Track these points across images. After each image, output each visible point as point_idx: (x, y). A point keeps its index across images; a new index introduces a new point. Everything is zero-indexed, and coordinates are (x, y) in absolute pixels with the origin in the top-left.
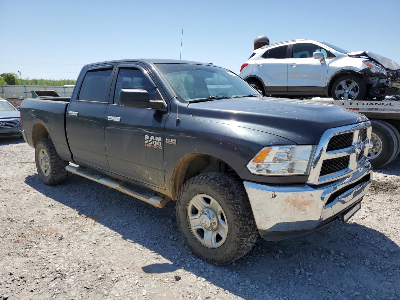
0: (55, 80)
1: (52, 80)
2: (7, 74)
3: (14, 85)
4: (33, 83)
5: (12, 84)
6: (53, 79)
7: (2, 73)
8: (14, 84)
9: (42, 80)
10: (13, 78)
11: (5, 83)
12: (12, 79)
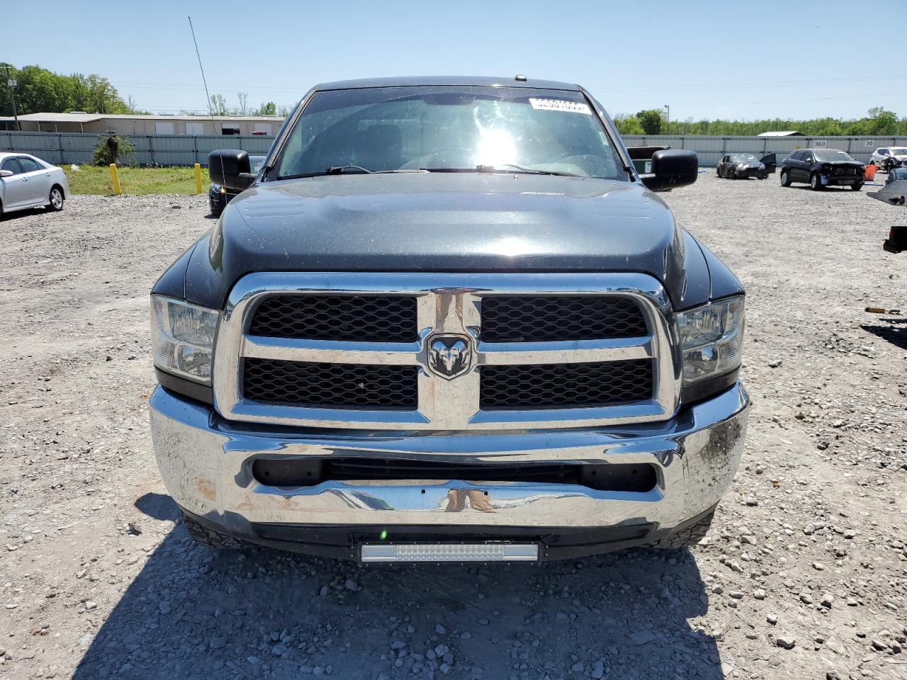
0: (746, 122)
1: (740, 121)
2: (648, 113)
3: (657, 136)
4: (699, 131)
5: (653, 134)
6: (743, 120)
7: (640, 111)
8: (658, 134)
9: (718, 122)
10: (659, 119)
11: (642, 130)
12: (656, 123)
